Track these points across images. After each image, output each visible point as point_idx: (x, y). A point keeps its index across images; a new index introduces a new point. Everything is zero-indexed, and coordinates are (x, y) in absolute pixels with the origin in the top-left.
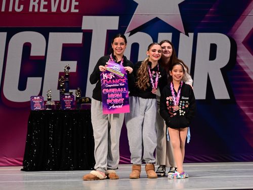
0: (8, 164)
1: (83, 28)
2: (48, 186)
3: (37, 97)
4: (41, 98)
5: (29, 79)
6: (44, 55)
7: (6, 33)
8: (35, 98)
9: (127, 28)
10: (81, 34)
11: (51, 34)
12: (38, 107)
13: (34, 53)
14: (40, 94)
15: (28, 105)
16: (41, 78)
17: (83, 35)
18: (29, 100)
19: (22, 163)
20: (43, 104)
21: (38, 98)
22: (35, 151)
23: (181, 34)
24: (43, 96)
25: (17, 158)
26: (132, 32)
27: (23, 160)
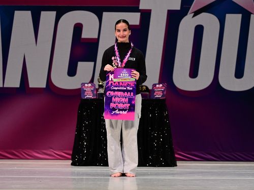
0: (56, 157)
1: (141, 7)
2: (99, 183)
3: (88, 84)
4: (92, 86)
5: (80, 64)
6: (96, 37)
7: (55, 12)
8: (86, 85)
9: (190, 8)
10: (138, 15)
11: (105, 14)
12: (89, 95)
13: (86, 34)
14: (92, 81)
15: (78, 92)
16: (93, 63)
17: (141, 15)
18: (79, 86)
19: (70, 157)
20: (95, 92)
21: (90, 85)
22: (85, 144)
23: (252, 15)
24: (94, 83)
25: (65, 151)
26: (196, 13)
27: (71, 153)
